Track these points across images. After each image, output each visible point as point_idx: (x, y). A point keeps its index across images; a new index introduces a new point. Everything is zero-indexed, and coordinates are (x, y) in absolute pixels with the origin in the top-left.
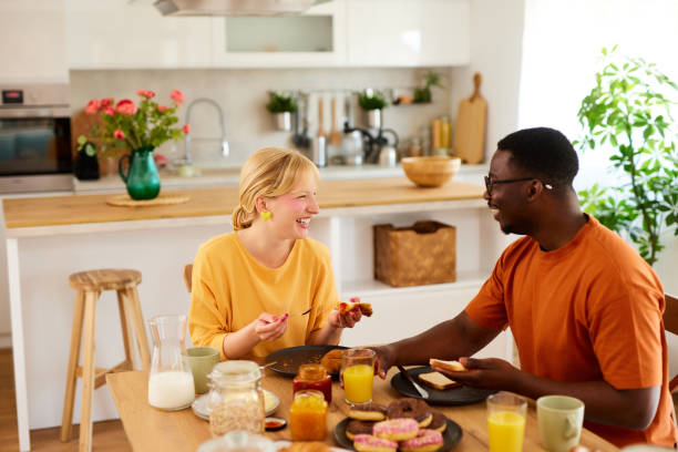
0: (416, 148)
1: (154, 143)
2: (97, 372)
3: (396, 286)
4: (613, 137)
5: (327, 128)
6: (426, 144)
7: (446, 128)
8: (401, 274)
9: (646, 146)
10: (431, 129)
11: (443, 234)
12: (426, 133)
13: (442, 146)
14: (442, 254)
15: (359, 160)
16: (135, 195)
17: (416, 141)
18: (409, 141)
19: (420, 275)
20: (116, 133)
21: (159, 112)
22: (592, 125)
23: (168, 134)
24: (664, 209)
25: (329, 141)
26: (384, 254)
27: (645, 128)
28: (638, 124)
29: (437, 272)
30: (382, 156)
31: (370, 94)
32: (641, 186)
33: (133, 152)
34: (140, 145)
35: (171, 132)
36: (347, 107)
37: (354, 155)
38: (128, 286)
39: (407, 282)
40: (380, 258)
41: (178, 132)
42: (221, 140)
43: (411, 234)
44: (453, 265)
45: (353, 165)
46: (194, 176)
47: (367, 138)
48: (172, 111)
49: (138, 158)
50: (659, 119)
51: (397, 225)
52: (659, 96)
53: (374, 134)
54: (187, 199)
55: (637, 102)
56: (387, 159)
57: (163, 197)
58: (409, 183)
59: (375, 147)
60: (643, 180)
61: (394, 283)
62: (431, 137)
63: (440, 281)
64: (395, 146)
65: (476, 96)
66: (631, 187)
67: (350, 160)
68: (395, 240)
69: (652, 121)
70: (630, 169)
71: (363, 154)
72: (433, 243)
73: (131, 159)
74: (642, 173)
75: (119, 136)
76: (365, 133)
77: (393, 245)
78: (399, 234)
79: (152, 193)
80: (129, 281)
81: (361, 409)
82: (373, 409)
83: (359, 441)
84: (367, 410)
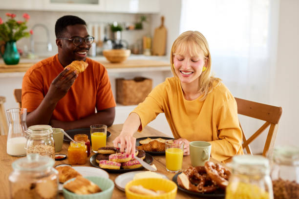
1: (16, 38)
3: (126, 105)
5: (96, 39)
6: (140, 47)
7: (149, 41)
8: (128, 100)
10: (142, 41)
11: (147, 82)
12: (140, 43)
13: (147, 48)
16: (7, 63)
17: (136, 46)
18: (133, 46)
21: (18, 24)
23: (23, 34)
25: (98, 45)
31: (116, 25)
33: (6, 43)
34: (9, 40)
36: (105, 31)
40: (119, 93)
41: (28, 34)
47: (114, 44)
48: (24, 23)
49: (8, 45)
51: (126, 78)
53: (117, 42)
62: (142, 44)
65: (162, 26)
68: (125, 84)
72: (142, 86)
73: (5, 46)
76: (113, 42)
77: (124, 87)
78: (128, 82)
79: (15, 62)
81: (104, 149)
82: (110, 149)
83: (102, 163)
84: (106, 149)
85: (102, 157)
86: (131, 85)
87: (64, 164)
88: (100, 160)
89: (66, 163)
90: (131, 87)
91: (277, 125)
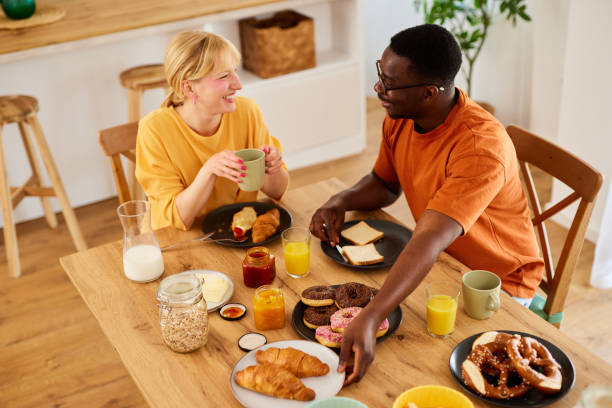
2: (12, 192)
3: (266, 77)
11: (304, 27)
14: (304, 45)
16: (12, 14)
19: (286, 65)
26: (252, 48)
29: (300, 61)
38: (29, 116)
39: (275, 73)
40: (248, 51)
43: (276, 30)
44: (313, 53)
57: (40, 14)
61: (263, 74)
63: (303, 68)
72: (295, 36)
77: (260, 42)
81: (313, 298)
82: (323, 298)
83: (321, 335)
84: (319, 298)
85: (314, 316)
86: (273, 35)
87: (251, 332)
88: (312, 323)
89: (254, 329)
90: (274, 40)
91: (590, 204)
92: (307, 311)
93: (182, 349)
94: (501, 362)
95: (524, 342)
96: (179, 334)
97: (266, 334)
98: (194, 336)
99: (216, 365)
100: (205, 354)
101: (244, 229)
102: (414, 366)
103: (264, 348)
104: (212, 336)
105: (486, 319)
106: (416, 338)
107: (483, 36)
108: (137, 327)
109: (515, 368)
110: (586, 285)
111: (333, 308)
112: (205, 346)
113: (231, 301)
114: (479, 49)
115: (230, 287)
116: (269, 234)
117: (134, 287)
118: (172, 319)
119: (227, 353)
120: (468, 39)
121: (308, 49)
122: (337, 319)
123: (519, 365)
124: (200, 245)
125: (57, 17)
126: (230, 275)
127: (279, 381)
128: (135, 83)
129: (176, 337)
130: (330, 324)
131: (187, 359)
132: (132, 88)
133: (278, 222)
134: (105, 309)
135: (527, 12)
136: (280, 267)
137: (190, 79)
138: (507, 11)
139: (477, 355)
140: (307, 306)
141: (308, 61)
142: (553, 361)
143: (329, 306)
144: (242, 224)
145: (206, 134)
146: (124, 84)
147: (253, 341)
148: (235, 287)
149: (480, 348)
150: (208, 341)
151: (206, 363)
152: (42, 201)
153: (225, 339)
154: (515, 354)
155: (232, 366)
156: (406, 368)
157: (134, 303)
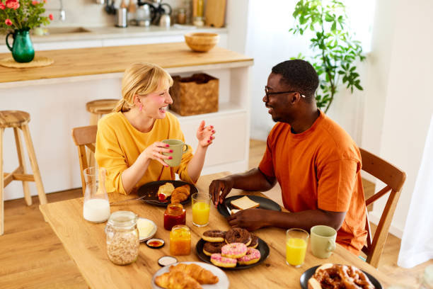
0: (182, 15)
1: (30, 26)
2: (5, 176)
3: (184, 115)
4: (312, 26)
5: (127, 1)
6: (188, 12)
7: (201, 3)
8: (187, 109)
9: (332, 33)
10: (191, 4)
11: (212, 84)
12: (188, 6)
13: (198, 15)
14: (211, 96)
15: (147, 23)
16: (18, 59)
17: (182, 11)
18: (178, 10)
19: (198, 108)
20: (6, 21)
21: (33, 6)
22: (302, 21)
23: (39, 20)
24: (341, 73)
25: (128, 10)
26: (176, 95)
27: (332, 22)
28: (328, 20)
29: (208, 107)
30: (162, 20)
32: (327, 56)
33: (16, 32)
34: (21, 27)
35: (41, 19)
37: (144, 20)
38: (23, 124)
39: (190, 113)
41: (46, 19)
42: (60, 10)
43: (193, 84)
44: (217, 102)
45: (144, 26)
46: (44, 35)
47: (153, 9)
48: (41, 5)
50: (340, 18)
51: (182, 76)
52: (341, 3)
53: (156, 5)
54: (53, 62)
55: (328, 6)
56: (165, 23)
57: (37, 60)
58: (187, 48)
59: (158, 14)
60: (328, 52)
61: (182, 113)
62: (191, 9)
63: (209, 111)
64: (170, 14)
66: (321, 56)
67: (142, 23)
68: (184, 88)
69: (336, 19)
70: (322, 46)
71: (150, 19)
72: (206, 89)
73: (15, 35)
74: (328, 48)
75: (9, 23)
76: (151, 6)
77: (182, 91)
78: (186, 85)
79: (28, 58)
80: (24, 121)
81: (211, 236)
82: (218, 236)
83: (215, 258)
84: (214, 236)
85: (211, 247)
86: (192, 88)
87: (166, 256)
88: (209, 252)
89: (169, 254)
90: (191, 91)
91: (397, 193)
92: (206, 244)
93: (120, 262)
94: (335, 280)
95: (350, 268)
96: (119, 251)
97: (177, 257)
98: (129, 253)
99: (142, 273)
100: (135, 267)
101: (166, 195)
102: (276, 283)
103: (175, 265)
104: (140, 256)
105: (326, 258)
106: (278, 266)
107: (331, 100)
108: (89, 248)
109: (344, 284)
110: (395, 265)
111: (224, 243)
112: (135, 262)
113: (154, 237)
114: (328, 108)
115: (154, 229)
116: (183, 199)
117: (89, 225)
118: (115, 241)
119: (150, 267)
120: (320, 101)
121: (214, 99)
122: (226, 248)
123: (346, 281)
124: (135, 204)
125: (49, 63)
126: (155, 222)
127: (185, 282)
128: (96, 110)
129: (117, 253)
130: (220, 252)
131: (122, 269)
132: (94, 112)
133: (189, 193)
134: (68, 236)
135: (361, 84)
136: (189, 218)
137: (140, 94)
138: (347, 82)
139: (319, 275)
140: (206, 242)
141: (213, 107)
142: (370, 283)
143: (221, 243)
144: (165, 192)
145: (143, 131)
146: (88, 109)
147: (168, 261)
148: (158, 229)
149: (321, 271)
150: (138, 259)
151: (136, 272)
152: (23, 184)
153: (149, 259)
154: (344, 274)
155: (152, 274)
156: (270, 283)
157: (88, 235)
